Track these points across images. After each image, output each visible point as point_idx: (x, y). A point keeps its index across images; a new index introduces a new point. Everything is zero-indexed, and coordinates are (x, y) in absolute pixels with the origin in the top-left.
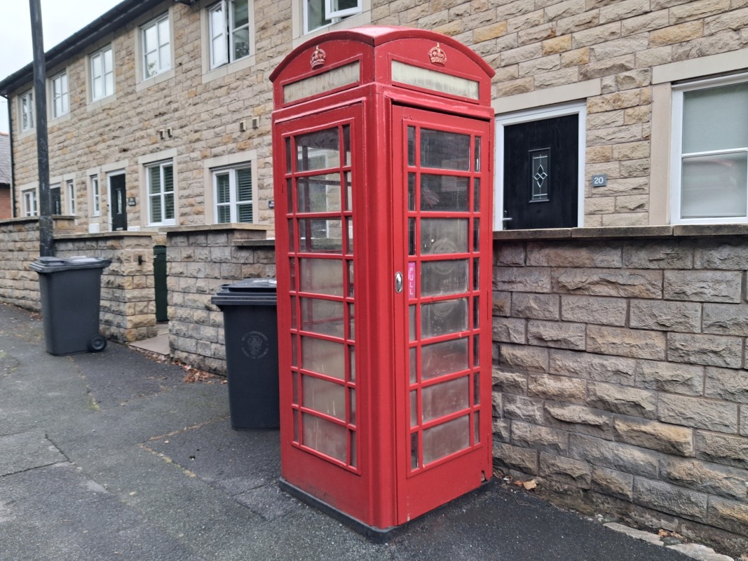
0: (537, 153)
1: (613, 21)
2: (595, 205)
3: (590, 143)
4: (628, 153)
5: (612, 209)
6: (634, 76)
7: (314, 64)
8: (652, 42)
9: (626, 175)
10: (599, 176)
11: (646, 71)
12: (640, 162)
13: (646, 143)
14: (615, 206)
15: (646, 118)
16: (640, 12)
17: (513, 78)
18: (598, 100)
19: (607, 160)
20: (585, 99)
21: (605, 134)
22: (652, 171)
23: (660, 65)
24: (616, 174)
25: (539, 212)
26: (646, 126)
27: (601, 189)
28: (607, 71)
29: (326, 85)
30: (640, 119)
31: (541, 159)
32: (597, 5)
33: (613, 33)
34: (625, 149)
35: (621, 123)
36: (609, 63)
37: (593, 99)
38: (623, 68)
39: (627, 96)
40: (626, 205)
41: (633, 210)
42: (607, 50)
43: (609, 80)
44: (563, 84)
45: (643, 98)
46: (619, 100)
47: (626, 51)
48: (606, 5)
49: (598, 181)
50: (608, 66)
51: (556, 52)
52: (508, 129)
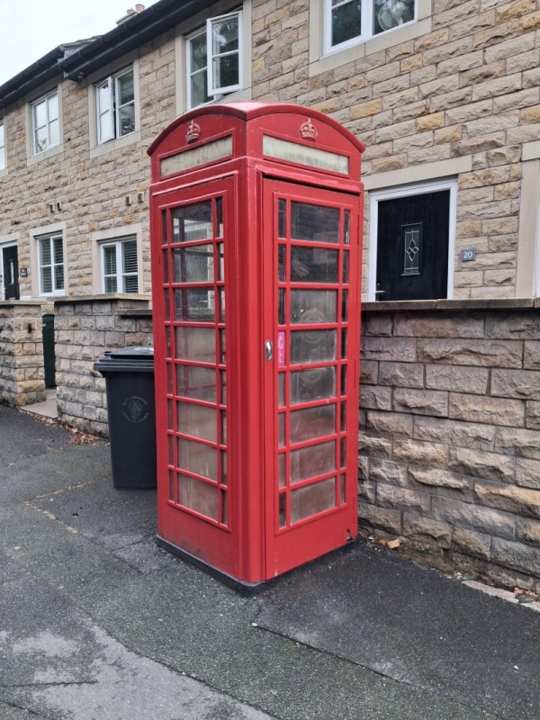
0: (410, 228)
1: (485, 98)
2: (464, 278)
3: (460, 219)
4: (497, 228)
5: (480, 282)
6: (504, 153)
7: (189, 138)
8: (523, 120)
9: (495, 250)
10: (468, 251)
11: (516, 148)
12: (508, 237)
13: (514, 218)
14: (483, 280)
15: (516, 194)
16: (512, 90)
17: (388, 155)
18: (469, 176)
19: (477, 235)
20: (456, 176)
21: (475, 209)
22: (520, 246)
23: (530, 141)
24: (484, 249)
25: (410, 284)
26: (514, 202)
27: (470, 264)
28: (478, 148)
29: (201, 158)
30: (510, 195)
31: (413, 235)
32: (470, 83)
33: (485, 110)
34: (494, 225)
35: (490, 198)
36: (480, 140)
37: (464, 175)
38: (495, 145)
39: (497, 172)
40: (494, 278)
41: (500, 284)
42: (479, 126)
43: (480, 157)
44: (436, 160)
45: (513, 174)
46: (490, 176)
47: (497, 127)
48: (478, 83)
49: (467, 255)
50: (479, 143)
51: (429, 129)
52: (382, 204)
